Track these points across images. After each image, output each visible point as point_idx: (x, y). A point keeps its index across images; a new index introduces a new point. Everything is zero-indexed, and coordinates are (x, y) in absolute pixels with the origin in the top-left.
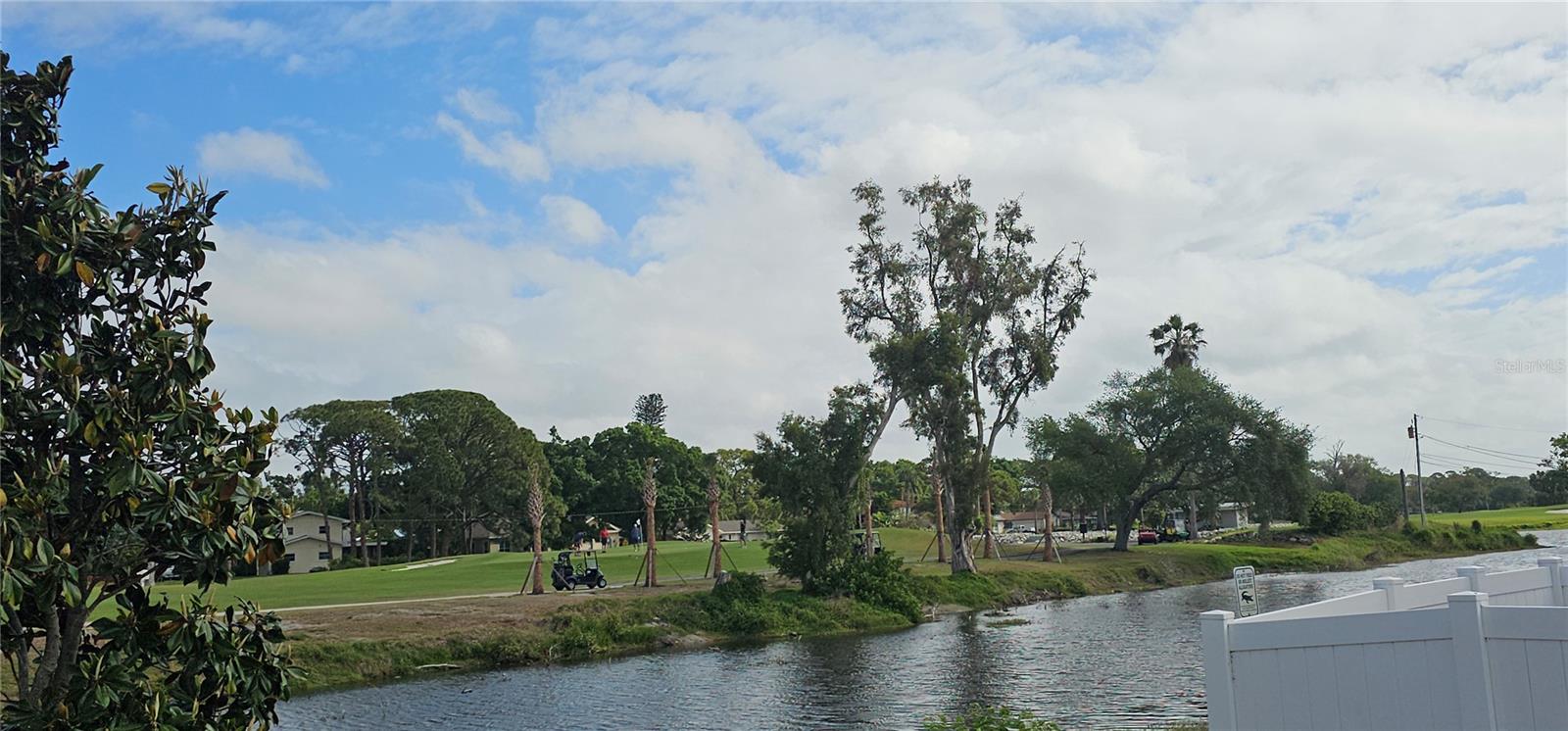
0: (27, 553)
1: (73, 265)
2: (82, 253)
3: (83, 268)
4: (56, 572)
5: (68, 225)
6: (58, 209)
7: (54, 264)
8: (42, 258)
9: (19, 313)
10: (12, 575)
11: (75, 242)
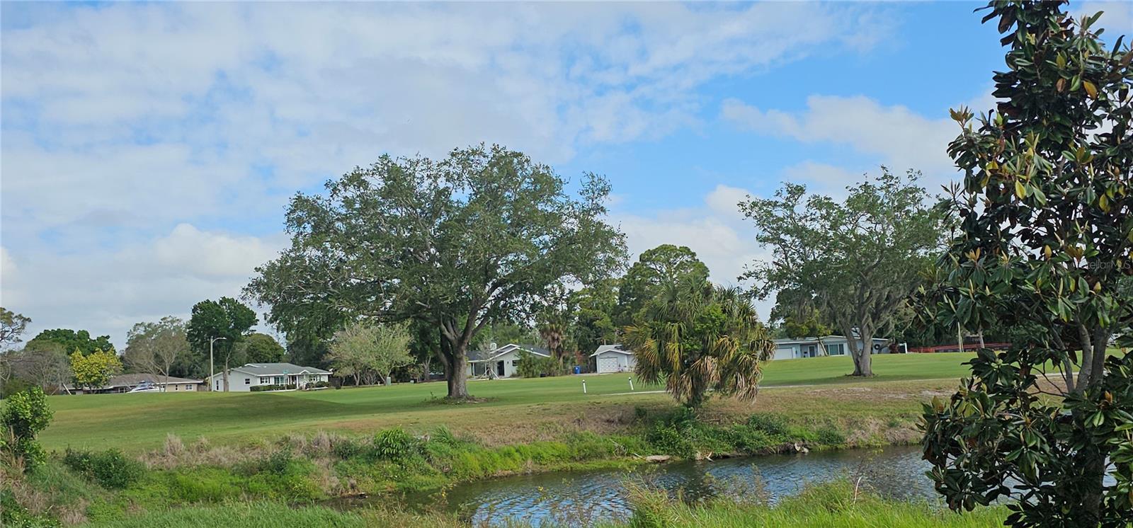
0: (1072, 287)
1: (1082, 84)
2: (1087, 76)
3: (1089, 86)
4: (1093, 302)
5: (1077, 56)
6: (1069, 48)
7: (1068, 84)
8: (1060, 83)
9: (1044, 126)
10: (1063, 301)
11: (1082, 68)
